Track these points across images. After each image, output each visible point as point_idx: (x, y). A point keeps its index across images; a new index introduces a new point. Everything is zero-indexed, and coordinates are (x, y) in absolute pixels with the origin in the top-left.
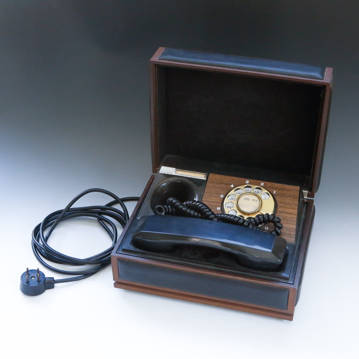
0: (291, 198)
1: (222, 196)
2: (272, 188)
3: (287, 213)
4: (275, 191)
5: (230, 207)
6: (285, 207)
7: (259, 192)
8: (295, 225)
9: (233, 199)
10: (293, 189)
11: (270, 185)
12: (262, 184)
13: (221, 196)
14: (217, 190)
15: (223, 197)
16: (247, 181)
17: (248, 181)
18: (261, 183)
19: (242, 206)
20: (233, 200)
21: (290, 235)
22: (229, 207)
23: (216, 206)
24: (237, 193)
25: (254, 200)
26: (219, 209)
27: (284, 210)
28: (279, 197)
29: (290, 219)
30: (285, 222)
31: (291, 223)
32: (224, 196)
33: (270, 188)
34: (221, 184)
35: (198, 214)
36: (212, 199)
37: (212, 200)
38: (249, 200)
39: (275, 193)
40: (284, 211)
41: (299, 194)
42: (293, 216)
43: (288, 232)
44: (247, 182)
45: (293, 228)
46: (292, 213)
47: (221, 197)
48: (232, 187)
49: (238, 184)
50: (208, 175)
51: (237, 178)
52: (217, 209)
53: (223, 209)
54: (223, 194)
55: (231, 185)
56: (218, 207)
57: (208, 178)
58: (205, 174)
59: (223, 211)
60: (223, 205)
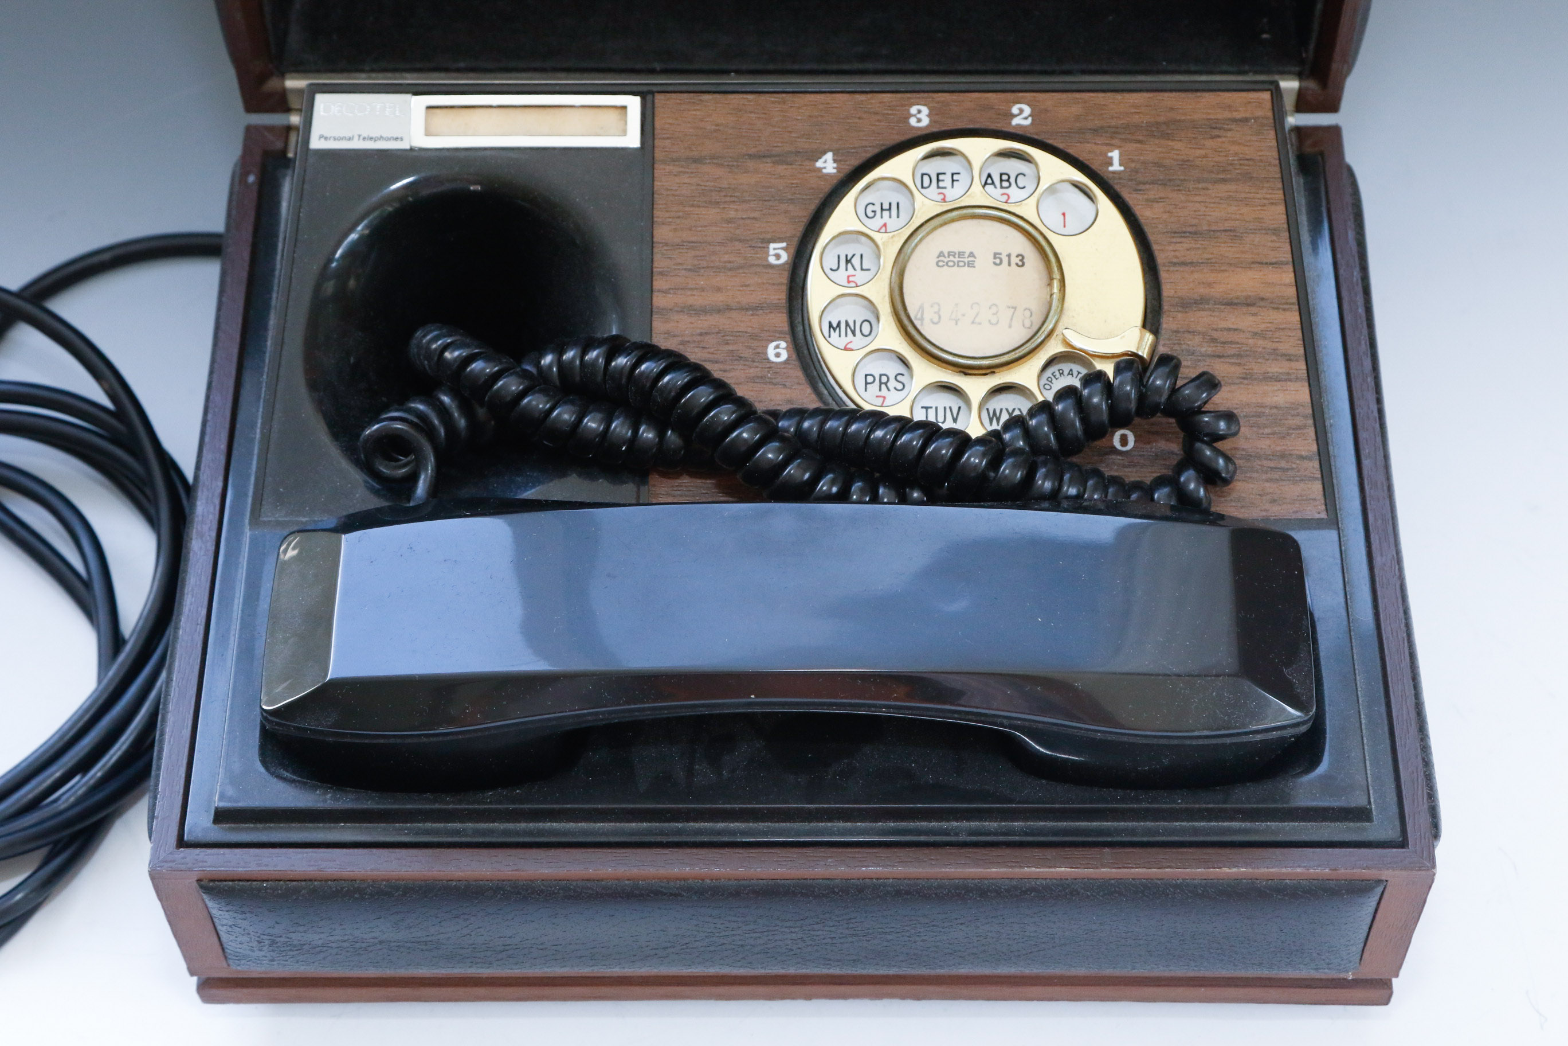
0: (1232, 187)
1: (778, 256)
2: (1095, 131)
3: (1230, 304)
4: (1115, 155)
5: (847, 323)
6: (1208, 262)
7: (1012, 180)
8: (1297, 379)
9: (856, 261)
10: (1227, 115)
11: (1076, 110)
12: (1021, 111)
13: (772, 252)
14: (732, 214)
15: (784, 257)
16: (913, 110)
17: (925, 110)
18: (1015, 110)
19: (936, 320)
20: (858, 267)
21: (1283, 464)
22: (843, 326)
23: (754, 337)
25: (1005, 260)
26: (784, 356)
27: (1210, 285)
28: (1151, 195)
29: (1260, 342)
30: (1233, 369)
31: (1276, 368)
32: (792, 251)
33: (1081, 131)
34: (751, 164)
35: (661, 434)
36: (719, 289)
37: (719, 299)
38: (971, 265)
39: (1116, 167)
40: (1202, 290)
41: (1274, 143)
42: (1276, 316)
43: (1268, 442)
44: (919, 120)
45: (1292, 408)
46: (1262, 299)
47: (772, 260)
48: (828, 175)
49: (864, 143)
50: (649, 105)
51: (846, 96)
52: (768, 359)
53: (806, 352)
54: (780, 240)
55: (820, 158)
56: (772, 341)
57: (656, 133)
58: (624, 108)
59: (813, 368)
60: (799, 323)
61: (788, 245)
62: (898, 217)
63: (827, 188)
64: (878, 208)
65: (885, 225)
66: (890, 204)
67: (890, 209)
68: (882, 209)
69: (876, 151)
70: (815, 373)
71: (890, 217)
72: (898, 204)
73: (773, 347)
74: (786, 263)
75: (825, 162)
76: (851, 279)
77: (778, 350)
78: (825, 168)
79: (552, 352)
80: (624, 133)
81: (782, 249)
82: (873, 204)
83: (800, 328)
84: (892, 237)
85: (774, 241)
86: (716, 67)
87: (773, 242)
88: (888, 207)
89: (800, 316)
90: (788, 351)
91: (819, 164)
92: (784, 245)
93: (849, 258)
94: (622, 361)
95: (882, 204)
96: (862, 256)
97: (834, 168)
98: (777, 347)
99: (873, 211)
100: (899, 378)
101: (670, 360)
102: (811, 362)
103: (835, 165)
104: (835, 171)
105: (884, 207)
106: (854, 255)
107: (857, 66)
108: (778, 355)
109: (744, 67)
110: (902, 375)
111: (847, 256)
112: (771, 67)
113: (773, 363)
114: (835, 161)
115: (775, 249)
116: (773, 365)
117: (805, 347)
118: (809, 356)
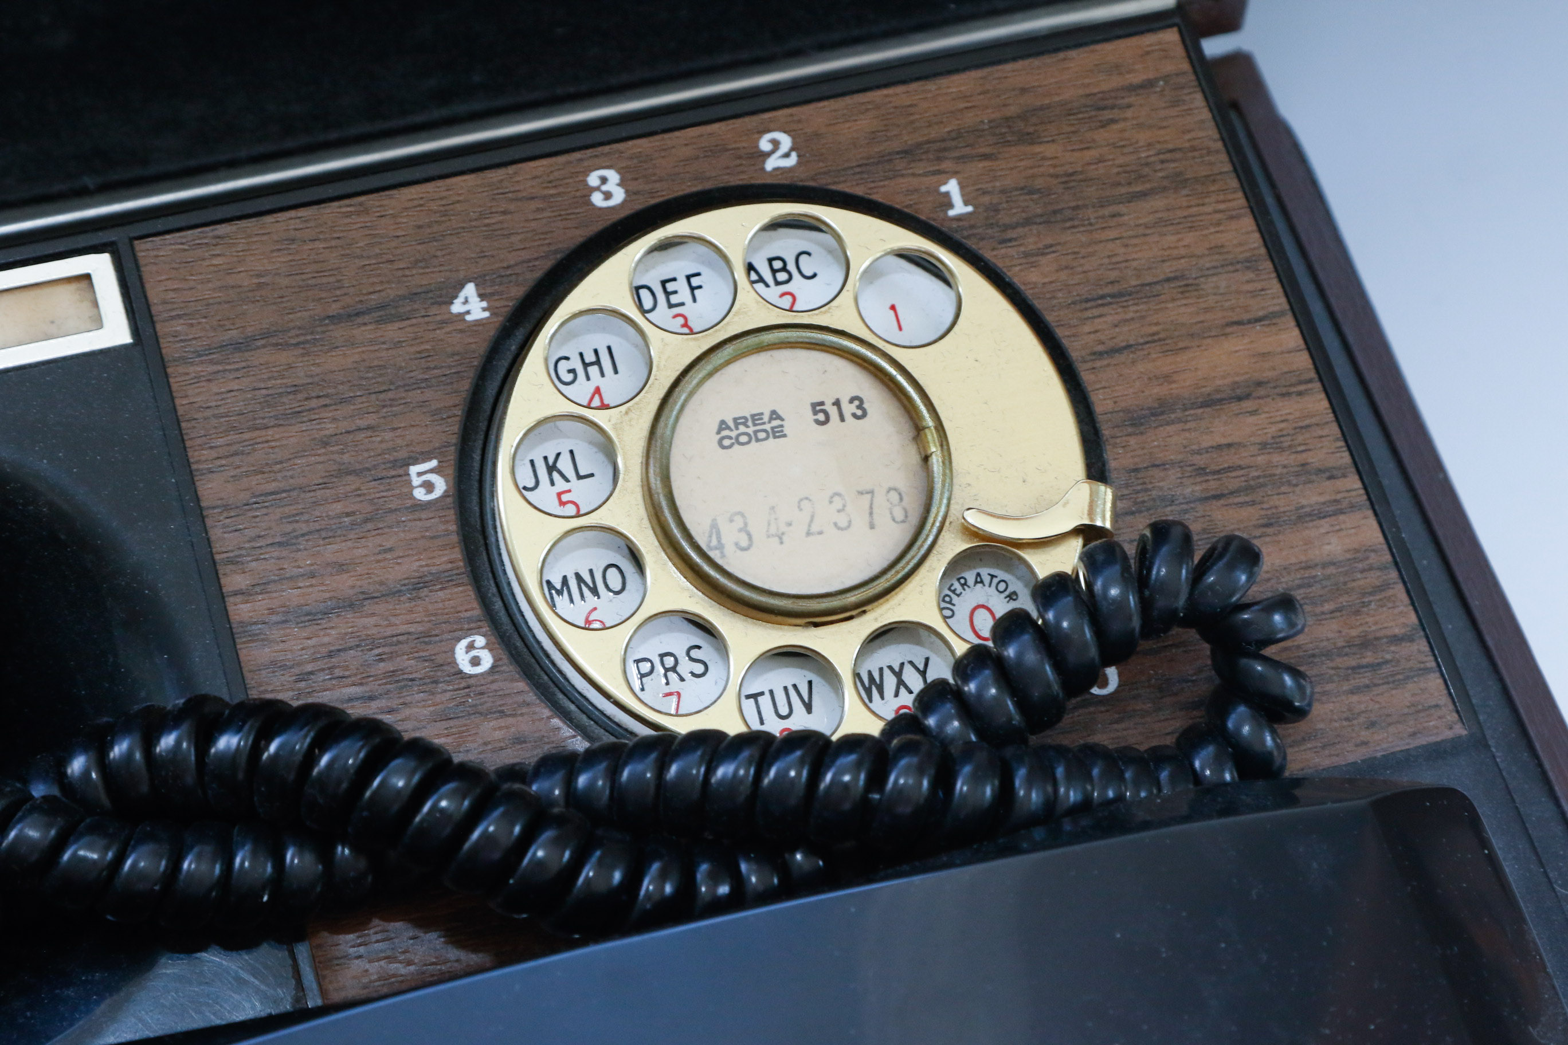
0: (1158, 202)
1: (429, 486)
2: (908, 153)
3: (1212, 402)
4: (952, 187)
5: (579, 577)
6: (1153, 340)
7: (791, 267)
8: (1352, 507)
9: (565, 464)
10: (1116, 81)
11: (865, 123)
12: (776, 144)
13: (416, 481)
14: (330, 428)
15: (441, 485)
16: (593, 180)
17: (613, 176)
18: (765, 145)
19: (744, 543)
20: (570, 473)
21: (1369, 658)
22: (573, 583)
23: (425, 637)
24: (563, 366)
25: (833, 412)
26: (487, 661)
27: (1167, 378)
28: (1031, 243)
29: (1277, 458)
30: (1245, 513)
31: (1311, 497)
32: (451, 471)
33: (885, 159)
34: (339, 333)
35: (326, 856)
36: (341, 568)
37: (345, 584)
38: (778, 433)
39: (959, 208)
40: (1158, 390)
41: (1206, 115)
42: (1290, 408)
43: (1334, 625)
44: (608, 196)
45: (1358, 559)
46: (1259, 384)
47: (420, 494)
48: (478, 323)
49: (525, 255)
50: (128, 265)
51: (470, 179)
52: (461, 672)
53: (519, 644)
54: (425, 457)
55: (456, 297)
56: (459, 640)
57: (153, 312)
58: (87, 277)
59: (538, 669)
60: (494, 595)
61: (440, 462)
62: (616, 372)
63: (480, 347)
64: (576, 364)
65: (597, 391)
66: (596, 352)
67: (598, 362)
68: (586, 365)
69: (548, 264)
70: (546, 678)
71: (603, 375)
72: (609, 348)
73: (464, 650)
74: (445, 495)
75: (466, 301)
76: (565, 498)
77: (474, 653)
78: (468, 312)
79: (85, 750)
80: (97, 322)
81: (431, 471)
82: (567, 358)
83: (498, 605)
84: (627, 413)
85: (416, 461)
86: (192, 163)
87: (413, 464)
88: (593, 359)
89: (492, 582)
90: (491, 650)
91: (457, 307)
92: (434, 463)
93: (551, 461)
94: (227, 742)
95: (581, 355)
96: (571, 452)
97: (484, 309)
98: (471, 647)
99: (570, 371)
100: (694, 653)
101: (321, 724)
102: (533, 660)
103: (484, 304)
104: (487, 314)
105: (587, 361)
106: (558, 455)
107: (436, 114)
108: (475, 662)
109: (243, 153)
110: (699, 647)
111: (546, 458)
112: (289, 144)
113: (471, 676)
114: (482, 296)
115: (420, 474)
116: (472, 681)
117: (516, 636)
118: (525, 650)
